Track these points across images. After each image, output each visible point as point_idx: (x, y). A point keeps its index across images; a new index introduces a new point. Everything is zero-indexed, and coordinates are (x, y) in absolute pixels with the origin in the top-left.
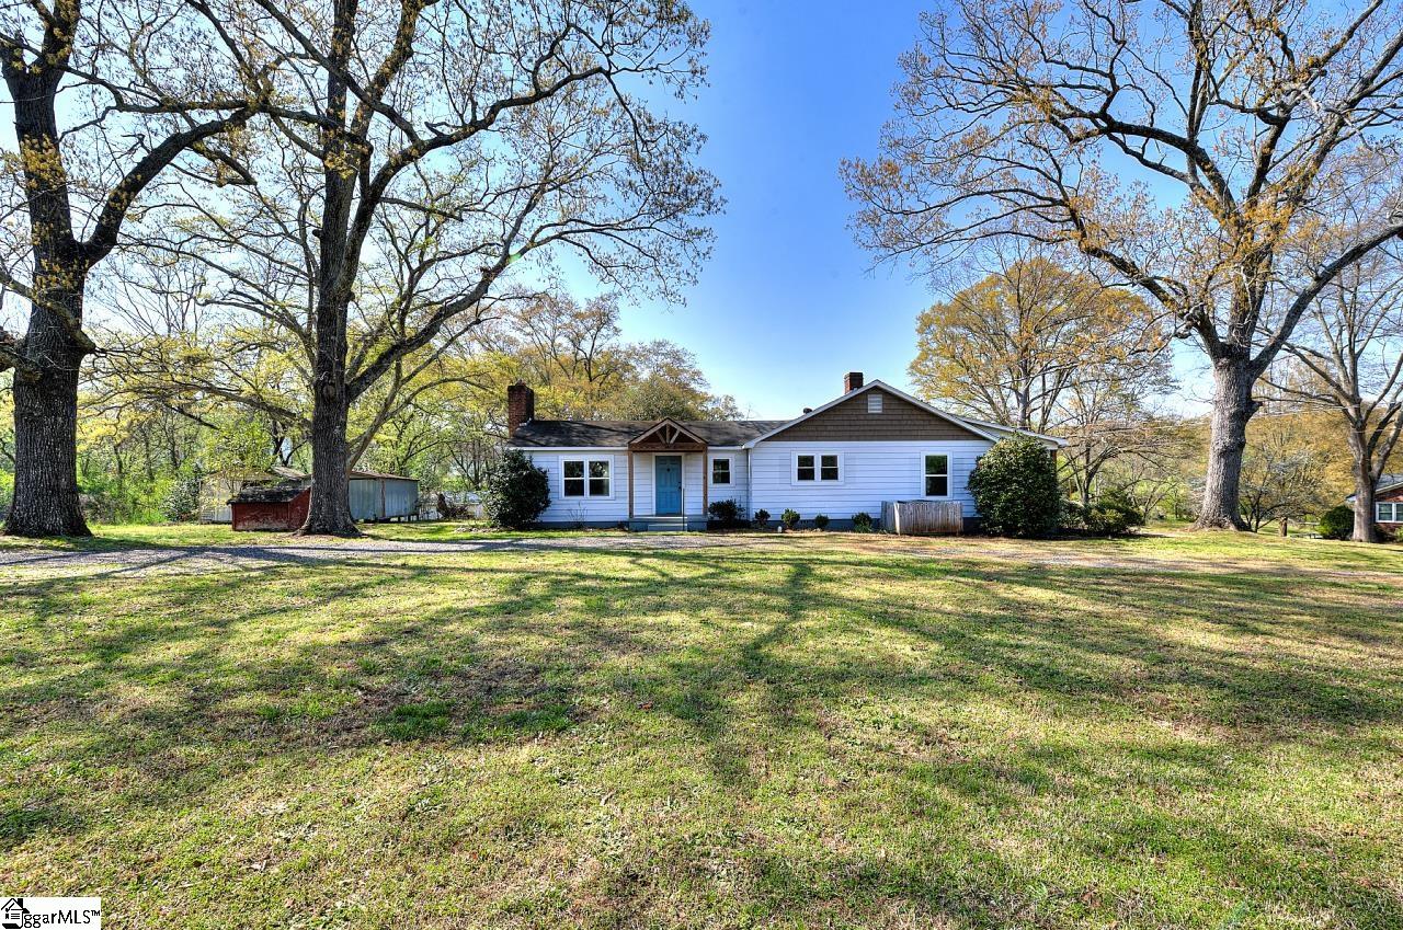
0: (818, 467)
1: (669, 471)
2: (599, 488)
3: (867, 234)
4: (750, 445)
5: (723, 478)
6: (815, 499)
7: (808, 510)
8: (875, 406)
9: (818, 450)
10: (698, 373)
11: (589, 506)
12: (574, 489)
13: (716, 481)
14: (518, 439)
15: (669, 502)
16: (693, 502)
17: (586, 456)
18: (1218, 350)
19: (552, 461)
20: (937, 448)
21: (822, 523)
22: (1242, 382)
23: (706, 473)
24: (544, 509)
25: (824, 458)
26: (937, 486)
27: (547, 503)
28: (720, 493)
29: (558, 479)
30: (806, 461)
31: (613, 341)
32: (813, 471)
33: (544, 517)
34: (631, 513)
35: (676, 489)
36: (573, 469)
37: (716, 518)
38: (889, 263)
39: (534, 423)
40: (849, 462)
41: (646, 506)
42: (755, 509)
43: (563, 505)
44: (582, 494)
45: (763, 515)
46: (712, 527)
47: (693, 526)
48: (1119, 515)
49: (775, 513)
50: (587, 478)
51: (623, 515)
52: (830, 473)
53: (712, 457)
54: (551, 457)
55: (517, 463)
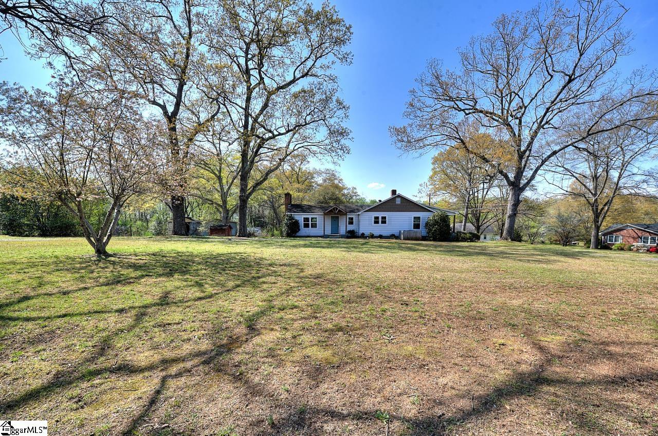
0: (380, 220)
1: (335, 220)
2: (314, 226)
3: (399, 144)
4: (360, 213)
5: (351, 223)
6: (379, 229)
7: (376, 233)
8: (398, 201)
9: (380, 215)
10: (341, 180)
11: (310, 231)
12: (306, 226)
13: (349, 224)
14: (290, 211)
15: (335, 229)
16: (342, 230)
17: (310, 216)
18: (511, 184)
19: (300, 217)
20: (417, 214)
21: (381, 237)
22: (516, 194)
23: (346, 221)
24: (298, 231)
25: (382, 217)
26: (417, 226)
27: (299, 230)
28: (350, 227)
29: (302, 223)
30: (377, 218)
31: (307, 166)
32: (378, 221)
33: (298, 234)
34: (324, 233)
35: (337, 226)
36: (306, 220)
37: (349, 235)
38: (405, 155)
39: (292, 205)
40: (390, 218)
41: (328, 231)
42: (361, 232)
43: (304, 231)
44: (309, 227)
45: (363, 234)
46: (348, 237)
47: (342, 237)
48: (470, 235)
49: (367, 233)
50: (310, 223)
51: (322, 234)
52: (384, 222)
53: (348, 217)
54: (300, 216)
55: (291, 218)
